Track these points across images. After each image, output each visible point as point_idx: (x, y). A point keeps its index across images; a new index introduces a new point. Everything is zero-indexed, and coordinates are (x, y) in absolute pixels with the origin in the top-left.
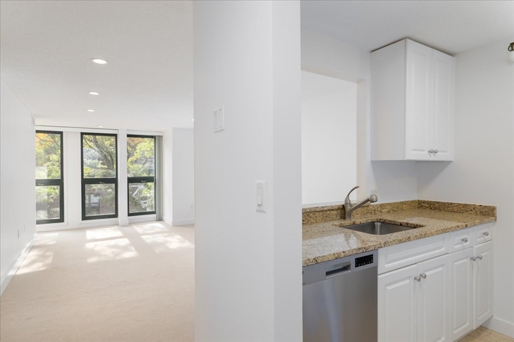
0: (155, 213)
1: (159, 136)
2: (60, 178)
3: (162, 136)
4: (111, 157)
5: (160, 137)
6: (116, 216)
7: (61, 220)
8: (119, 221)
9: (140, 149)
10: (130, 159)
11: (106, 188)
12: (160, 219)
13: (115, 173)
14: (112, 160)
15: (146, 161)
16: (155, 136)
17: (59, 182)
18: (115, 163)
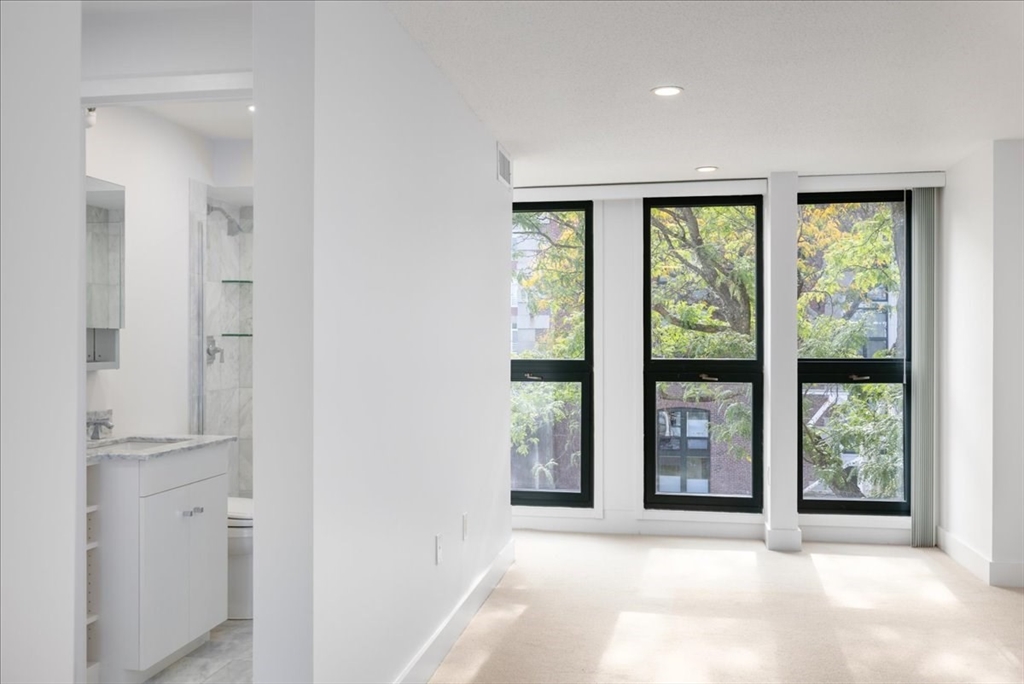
0: (907, 512)
1: (930, 190)
2: (581, 357)
3: (940, 190)
4: (742, 287)
5: (934, 194)
6: (754, 505)
7: (585, 499)
8: (768, 527)
9: (838, 262)
10: (807, 297)
11: (727, 397)
12: (927, 541)
13: (753, 343)
14: (747, 300)
15: (855, 307)
16: (909, 192)
17: (579, 372)
18: (753, 310)
